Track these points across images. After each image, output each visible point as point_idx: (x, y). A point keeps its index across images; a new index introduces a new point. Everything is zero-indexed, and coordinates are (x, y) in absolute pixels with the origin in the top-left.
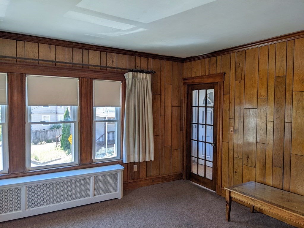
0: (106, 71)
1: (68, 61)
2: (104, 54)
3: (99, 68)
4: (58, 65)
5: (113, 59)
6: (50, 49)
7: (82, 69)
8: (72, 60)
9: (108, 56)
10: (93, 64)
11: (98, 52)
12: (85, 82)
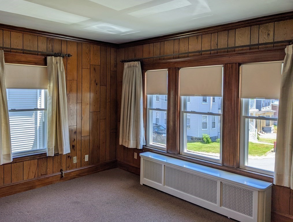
0: (257, 50)
1: (213, 48)
2: (255, 28)
3: (248, 48)
4: (204, 54)
5: (269, 31)
6: (198, 40)
7: (227, 53)
8: (216, 45)
9: (262, 29)
10: (240, 45)
11: (247, 27)
12: (229, 68)
